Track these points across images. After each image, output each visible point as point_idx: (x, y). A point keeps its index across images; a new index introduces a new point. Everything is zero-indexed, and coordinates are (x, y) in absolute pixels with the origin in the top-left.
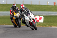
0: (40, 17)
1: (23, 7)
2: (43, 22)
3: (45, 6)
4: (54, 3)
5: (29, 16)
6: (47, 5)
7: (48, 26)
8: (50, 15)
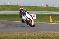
0: (34, 15)
1: (22, 9)
2: (36, 19)
3: (40, 7)
4: (47, 5)
5: (25, 16)
6: (41, 7)
7: (39, 22)
8: (43, 14)
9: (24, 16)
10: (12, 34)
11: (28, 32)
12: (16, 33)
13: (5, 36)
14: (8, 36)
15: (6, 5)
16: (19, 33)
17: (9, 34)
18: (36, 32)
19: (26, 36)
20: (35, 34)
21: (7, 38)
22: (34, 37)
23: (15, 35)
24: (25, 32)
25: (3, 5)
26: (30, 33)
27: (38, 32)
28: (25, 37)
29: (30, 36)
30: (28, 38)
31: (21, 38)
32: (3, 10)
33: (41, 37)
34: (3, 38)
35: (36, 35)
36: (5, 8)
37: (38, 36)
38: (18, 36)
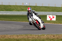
2: (55, 20)
9: (30, 18)
10: (30, 36)
11: (46, 34)
12: (34, 35)
13: (22, 38)
14: (26, 38)
15: (24, 6)
16: (37, 35)
17: (27, 36)
18: (55, 34)
19: (45, 38)
20: (54, 36)
21: (25, 40)
22: (53, 39)
23: (33, 37)
24: (44, 34)
25: (21, 6)
26: (49, 35)
27: (57, 34)
28: (43, 39)
29: (49, 38)
30: (47, 40)
31: (39, 40)
32: (21, 11)
33: (60, 39)
34: (20, 40)
35: (56, 37)
36: (23, 8)
37: (57, 38)
38: (37, 38)
